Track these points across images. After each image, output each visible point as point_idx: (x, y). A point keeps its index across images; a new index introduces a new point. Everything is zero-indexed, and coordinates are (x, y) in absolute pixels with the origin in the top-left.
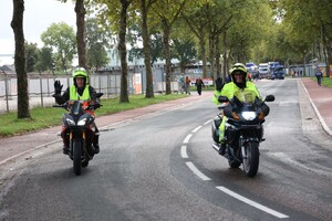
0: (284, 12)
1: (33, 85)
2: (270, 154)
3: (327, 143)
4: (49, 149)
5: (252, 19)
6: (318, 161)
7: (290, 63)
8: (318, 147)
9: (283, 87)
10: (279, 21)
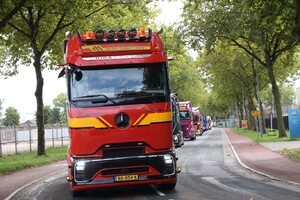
0: (212, 85)
1: (48, 133)
2: (203, 178)
3: (240, 171)
4: (58, 176)
5: (191, 90)
6: (234, 183)
7: (217, 118)
8: (234, 174)
9: (212, 134)
10: (209, 91)
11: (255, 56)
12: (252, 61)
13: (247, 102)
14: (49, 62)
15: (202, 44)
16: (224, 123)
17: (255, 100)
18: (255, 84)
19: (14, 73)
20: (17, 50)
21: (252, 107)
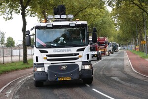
0: (120, 27)
1: (29, 51)
3: (133, 74)
5: (108, 29)
7: (122, 45)
8: (129, 75)
9: (119, 54)
10: (118, 30)
11: (144, 11)
12: (143, 13)
13: (139, 36)
14: (30, 12)
15: (114, 3)
16: (126, 47)
17: (143, 35)
18: (144, 26)
19: (10, 18)
20: (12, 6)
21: (142, 39)
